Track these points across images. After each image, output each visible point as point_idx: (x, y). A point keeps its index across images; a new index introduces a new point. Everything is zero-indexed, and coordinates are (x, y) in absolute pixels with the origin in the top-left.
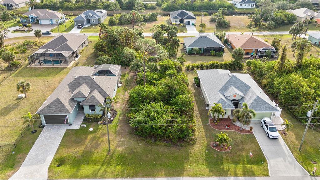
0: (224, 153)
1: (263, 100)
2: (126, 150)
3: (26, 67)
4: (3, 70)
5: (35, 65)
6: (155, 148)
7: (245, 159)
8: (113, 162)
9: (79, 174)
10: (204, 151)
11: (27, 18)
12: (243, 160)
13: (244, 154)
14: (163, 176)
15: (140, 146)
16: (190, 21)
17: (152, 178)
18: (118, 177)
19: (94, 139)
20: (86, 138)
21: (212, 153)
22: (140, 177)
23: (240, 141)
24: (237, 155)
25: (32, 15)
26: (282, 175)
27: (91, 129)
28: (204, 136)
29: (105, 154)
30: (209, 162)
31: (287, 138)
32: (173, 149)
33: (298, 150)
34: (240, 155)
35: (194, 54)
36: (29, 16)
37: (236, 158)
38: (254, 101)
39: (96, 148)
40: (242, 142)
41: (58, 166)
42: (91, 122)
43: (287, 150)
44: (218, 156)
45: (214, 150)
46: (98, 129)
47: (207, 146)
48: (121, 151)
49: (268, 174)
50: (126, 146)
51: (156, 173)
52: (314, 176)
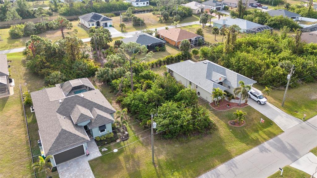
0: (243, 127)
2: (168, 156)
7: (259, 126)
8: (167, 172)
10: (229, 131)
12: (259, 127)
13: (256, 122)
14: (220, 164)
15: (177, 147)
16: (107, 23)
17: (213, 169)
19: (127, 158)
21: (235, 130)
22: (203, 173)
24: (252, 125)
26: (290, 128)
27: (116, 150)
28: (219, 119)
29: (153, 168)
30: (239, 138)
31: (271, 101)
33: (282, 107)
34: (254, 124)
37: (254, 128)
39: (138, 166)
42: (107, 144)
43: (278, 109)
44: (241, 131)
45: (235, 127)
47: (228, 127)
48: (165, 158)
49: (282, 130)
50: (164, 152)
51: (212, 164)
52: (306, 120)
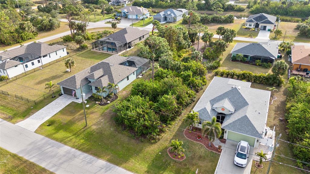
0: (174, 161)
1: (250, 121)
2: (97, 129)
3: (90, 50)
4: (74, 50)
5: (96, 49)
6: (120, 135)
8: (82, 136)
9: (54, 136)
10: (158, 152)
11: (120, 12)
15: (110, 130)
16: (266, 26)
18: (74, 148)
20: (79, 111)
21: (163, 156)
23: (199, 156)
24: (185, 167)
25: (124, 10)
27: (88, 106)
28: (169, 140)
29: (82, 128)
30: (154, 164)
31: (257, 172)
32: (133, 141)
34: (188, 168)
35: (238, 61)
36: (122, 11)
38: (239, 120)
39: (79, 121)
40: (200, 157)
41: (48, 126)
42: (92, 100)
44: (166, 161)
45: (167, 155)
46: (92, 107)
47: (163, 149)
48: (94, 129)
50: (100, 126)
51: (102, 155)
